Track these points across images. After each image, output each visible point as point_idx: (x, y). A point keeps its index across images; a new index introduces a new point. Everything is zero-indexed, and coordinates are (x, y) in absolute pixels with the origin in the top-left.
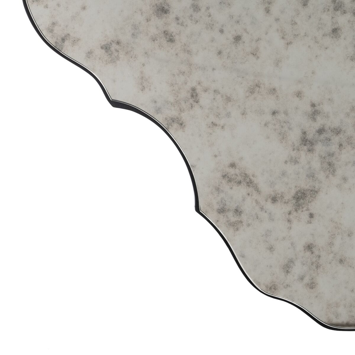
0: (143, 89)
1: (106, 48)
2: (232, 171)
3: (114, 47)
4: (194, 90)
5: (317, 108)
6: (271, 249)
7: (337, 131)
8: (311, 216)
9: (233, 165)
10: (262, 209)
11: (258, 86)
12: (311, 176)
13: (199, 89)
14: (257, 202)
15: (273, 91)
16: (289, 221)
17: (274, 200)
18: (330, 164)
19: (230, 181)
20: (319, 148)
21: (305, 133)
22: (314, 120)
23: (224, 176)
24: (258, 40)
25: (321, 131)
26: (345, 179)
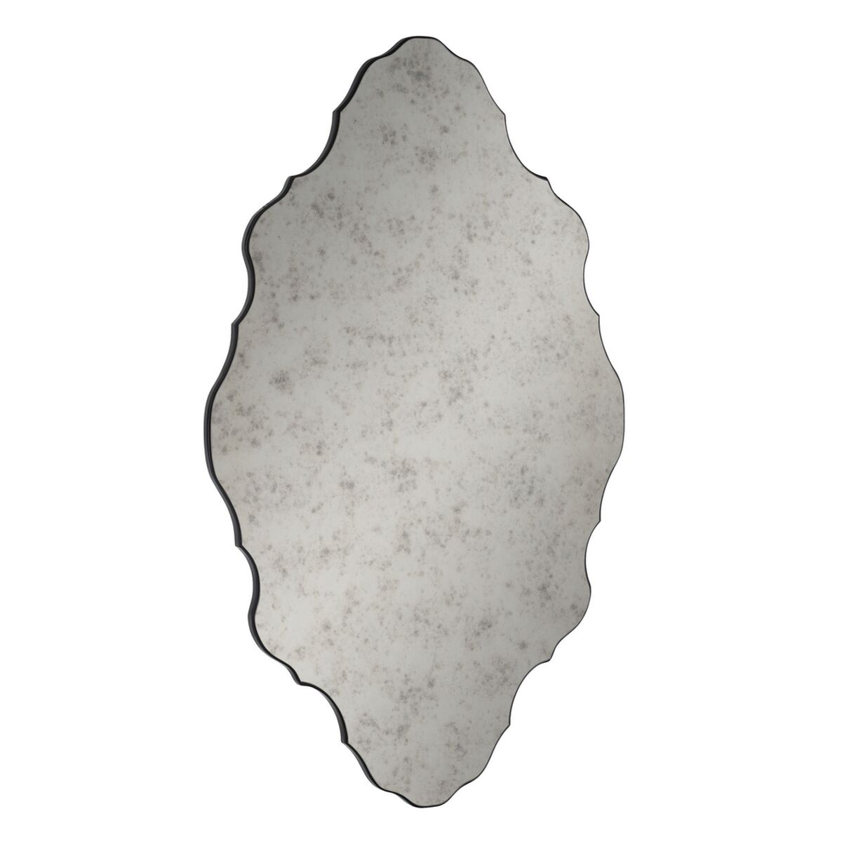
0: (317, 674)
1: (298, 651)
2: (364, 718)
3: (302, 650)
4: (344, 672)
5: (408, 677)
6: (386, 762)
7: (419, 690)
8: (407, 741)
9: (365, 715)
10: (381, 739)
11: (377, 667)
12: (406, 717)
13: (347, 671)
14: (378, 735)
15: (385, 669)
16: (395, 745)
17: (387, 733)
18: (416, 709)
19: (364, 723)
20: (409, 700)
21: (402, 692)
22: (407, 684)
23: (361, 722)
24: (377, 640)
25: (410, 691)
26: (423, 717)
